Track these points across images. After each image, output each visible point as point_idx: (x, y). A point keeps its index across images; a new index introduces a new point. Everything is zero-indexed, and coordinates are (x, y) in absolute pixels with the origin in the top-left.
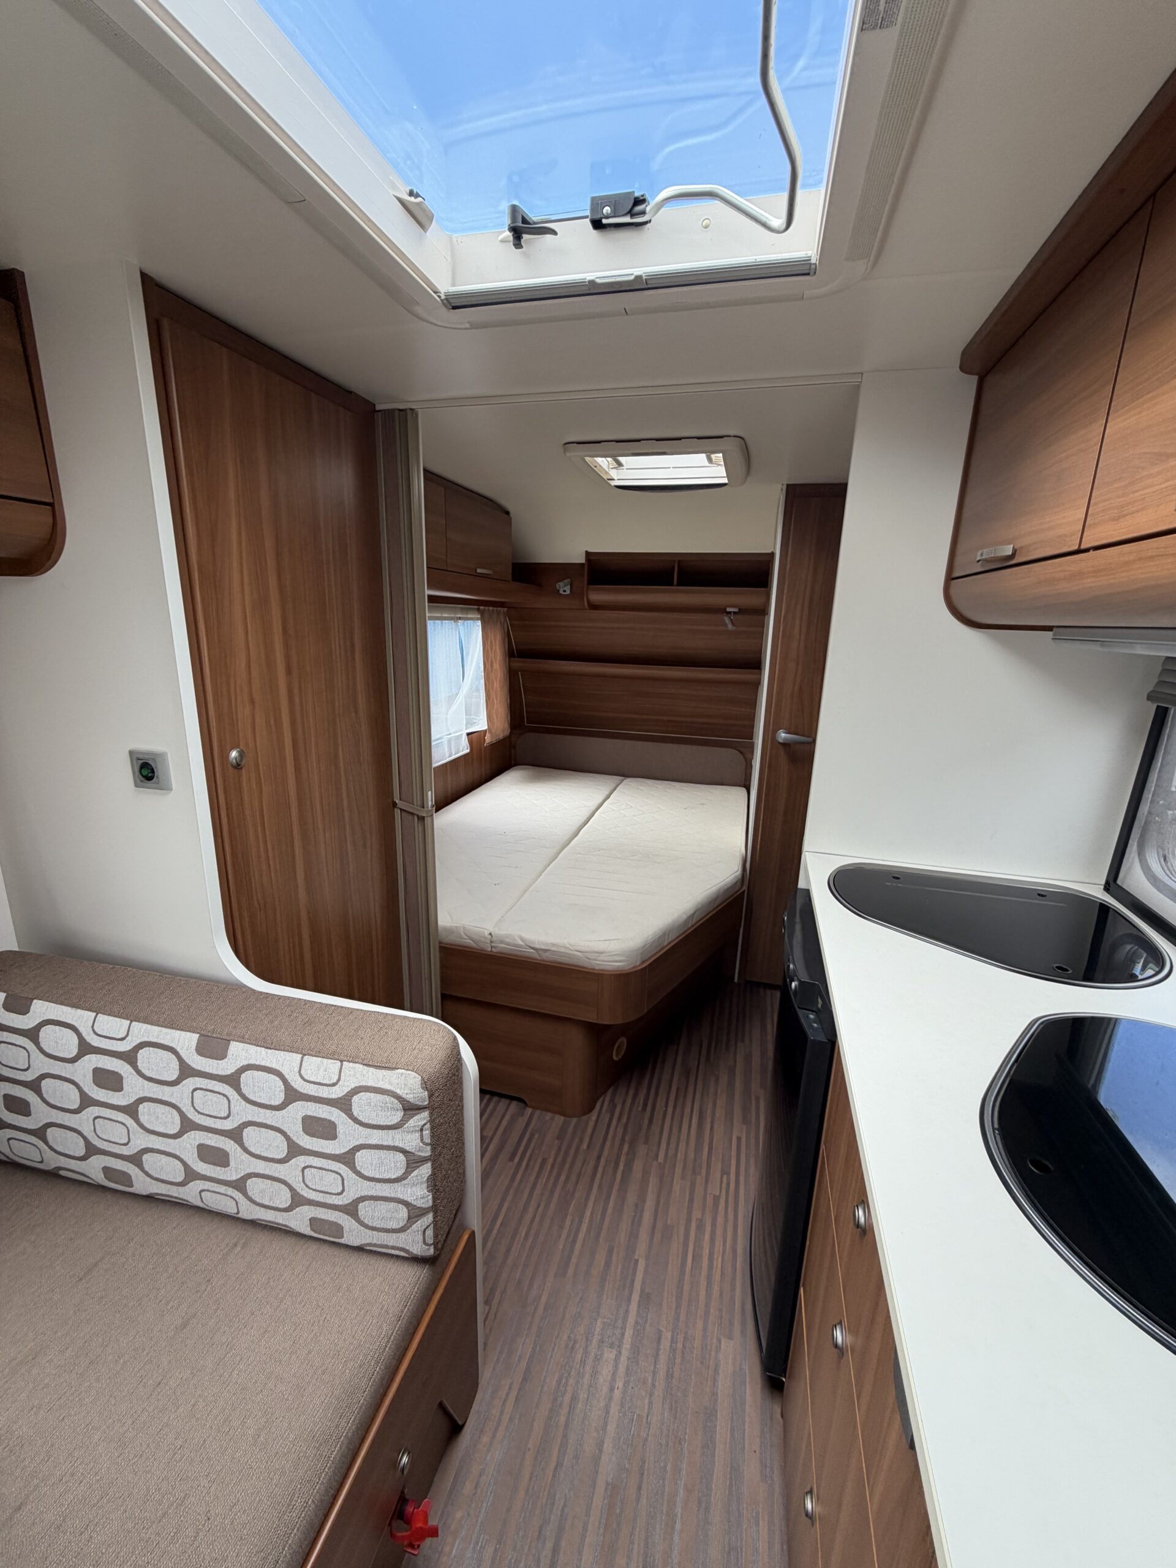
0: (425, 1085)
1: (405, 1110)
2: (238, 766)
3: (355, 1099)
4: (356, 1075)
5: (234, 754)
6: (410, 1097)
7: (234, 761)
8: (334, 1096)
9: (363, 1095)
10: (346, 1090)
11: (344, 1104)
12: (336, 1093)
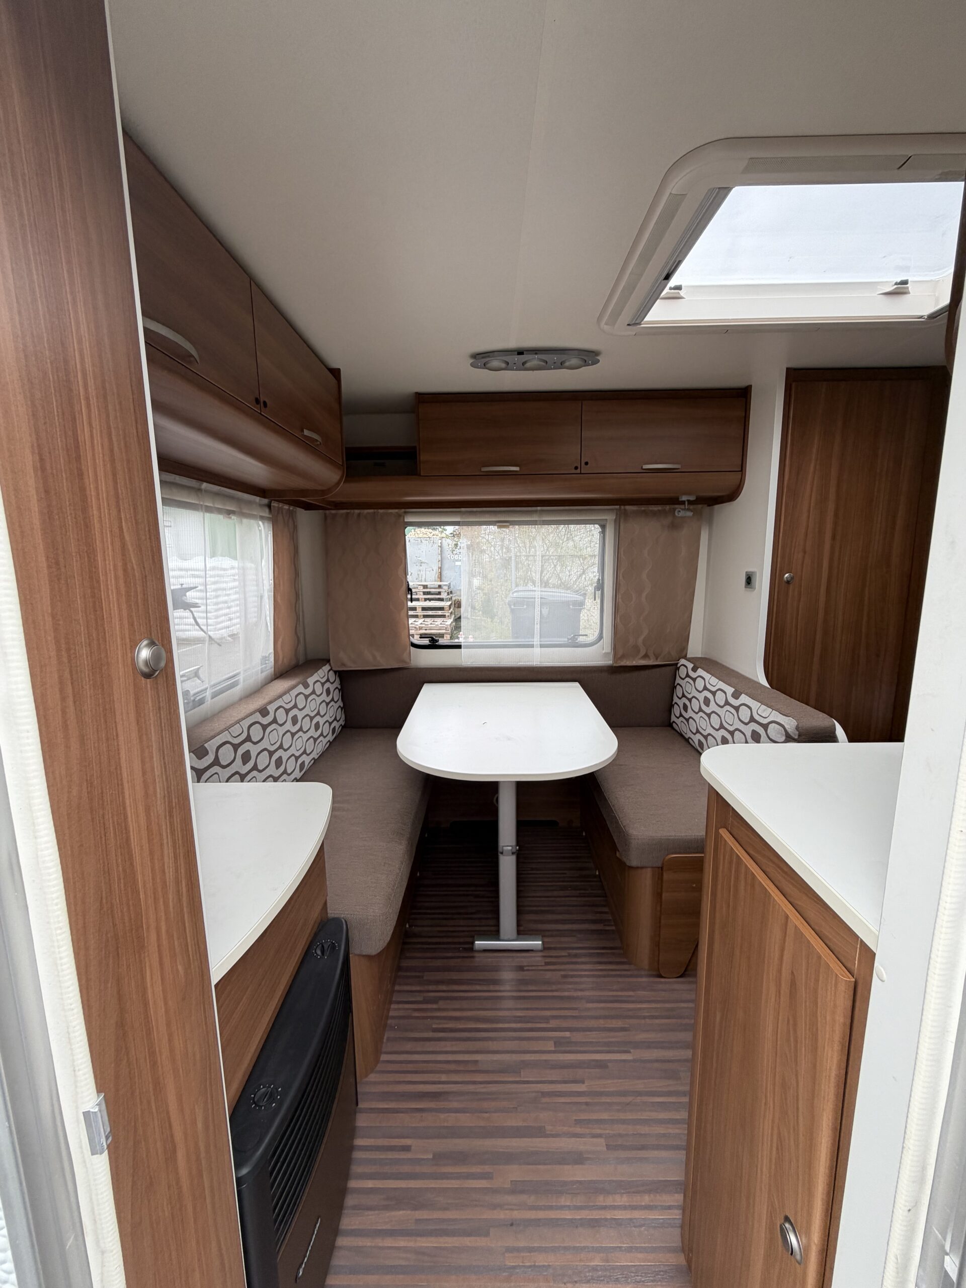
0: (797, 728)
1: (786, 736)
2: (788, 582)
3: (770, 725)
4: (776, 716)
5: (787, 575)
6: (789, 731)
7: (786, 579)
8: (764, 723)
9: (773, 724)
10: (769, 721)
11: (765, 727)
12: (765, 721)
